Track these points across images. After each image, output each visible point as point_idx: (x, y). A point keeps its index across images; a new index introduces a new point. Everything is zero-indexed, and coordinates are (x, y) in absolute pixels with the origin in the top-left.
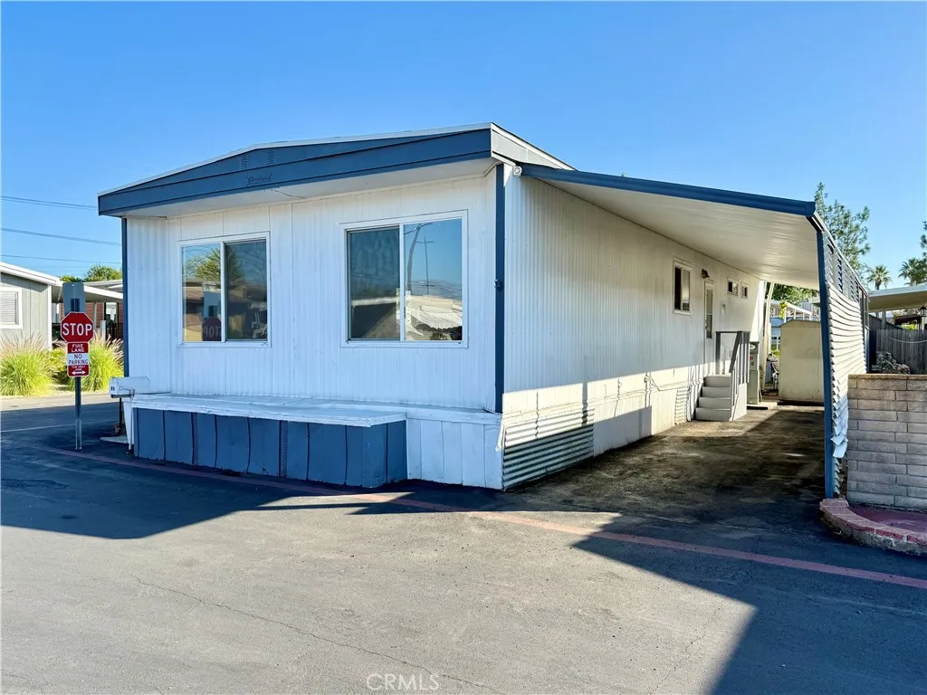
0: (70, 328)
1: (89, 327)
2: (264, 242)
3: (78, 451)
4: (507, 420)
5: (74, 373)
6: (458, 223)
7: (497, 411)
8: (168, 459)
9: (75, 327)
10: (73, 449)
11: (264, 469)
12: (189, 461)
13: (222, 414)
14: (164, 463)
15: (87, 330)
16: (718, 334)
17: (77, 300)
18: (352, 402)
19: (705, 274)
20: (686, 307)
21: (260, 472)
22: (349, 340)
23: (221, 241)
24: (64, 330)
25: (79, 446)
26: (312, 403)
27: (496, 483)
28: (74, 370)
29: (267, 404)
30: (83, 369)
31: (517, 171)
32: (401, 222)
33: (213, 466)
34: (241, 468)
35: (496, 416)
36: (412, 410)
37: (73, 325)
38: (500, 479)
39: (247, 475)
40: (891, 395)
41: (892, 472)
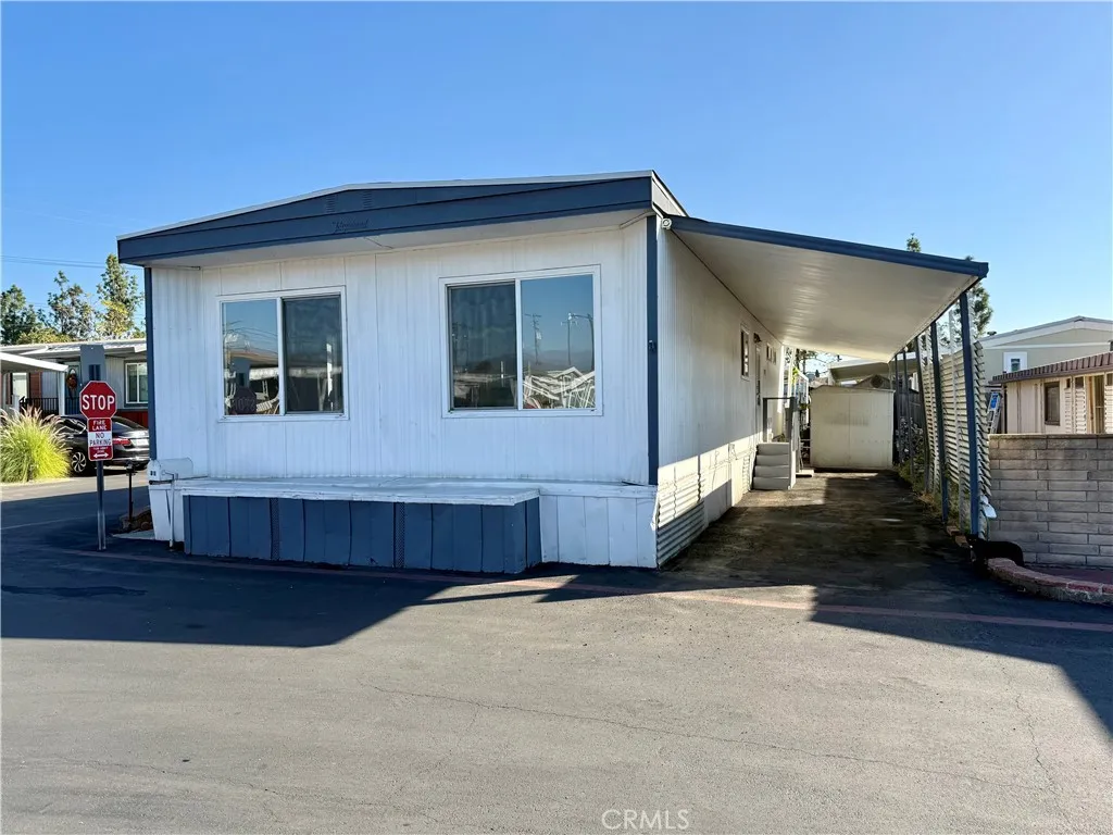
0: (90, 400)
1: (111, 400)
2: (336, 299)
3: (103, 551)
4: (663, 491)
5: (96, 456)
6: (589, 278)
7: (650, 483)
8: (234, 554)
9: (96, 399)
10: (95, 548)
11: (372, 560)
12: (266, 555)
13: (314, 498)
14: (230, 559)
15: (109, 403)
16: (765, 400)
17: (98, 367)
18: (458, 479)
19: (757, 338)
20: (747, 374)
21: (366, 562)
22: (452, 409)
23: (278, 297)
24: (84, 403)
25: (102, 545)
26: (410, 482)
27: (651, 561)
28: (96, 452)
29: (356, 485)
30: (106, 451)
31: (666, 223)
32: (518, 278)
33: (301, 560)
34: (342, 560)
35: (652, 488)
36: (546, 486)
37: (93, 397)
38: (654, 556)
39: (350, 567)
40: (1031, 454)
41: (1034, 529)
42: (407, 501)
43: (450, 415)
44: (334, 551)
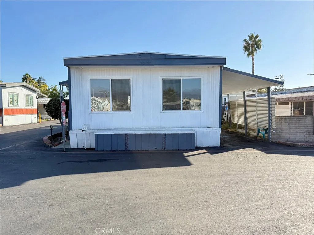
8: (113, 150)
11: (155, 148)
12: (124, 149)
22: (163, 110)
23: (110, 79)
32: (181, 78)
39: (149, 150)
40: (279, 120)
41: (279, 135)
42: (166, 133)
43: (162, 112)
44: (145, 147)
